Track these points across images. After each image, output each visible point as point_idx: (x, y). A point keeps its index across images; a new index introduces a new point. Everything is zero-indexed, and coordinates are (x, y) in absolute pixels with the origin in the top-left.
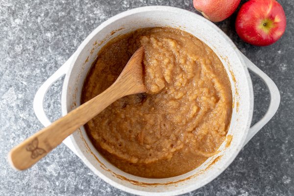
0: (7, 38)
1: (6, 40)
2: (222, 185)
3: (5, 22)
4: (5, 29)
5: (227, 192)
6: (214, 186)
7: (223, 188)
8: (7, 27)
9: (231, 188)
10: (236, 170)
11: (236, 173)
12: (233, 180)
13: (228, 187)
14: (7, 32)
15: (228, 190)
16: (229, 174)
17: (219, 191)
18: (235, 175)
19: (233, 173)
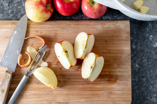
0: (20, 13)
1: (20, 14)
2: (147, 97)
3: (19, 4)
4: (19, 7)
5: (151, 101)
6: (143, 97)
7: (148, 98)
8: (20, 6)
9: (153, 98)
10: (156, 87)
11: (156, 89)
12: (154, 94)
13: (151, 98)
14: (20, 9)
15: (151, 100)
16: (152, 90)
17: (146, 100)
18: (155, 91)
19: (154, 89)
